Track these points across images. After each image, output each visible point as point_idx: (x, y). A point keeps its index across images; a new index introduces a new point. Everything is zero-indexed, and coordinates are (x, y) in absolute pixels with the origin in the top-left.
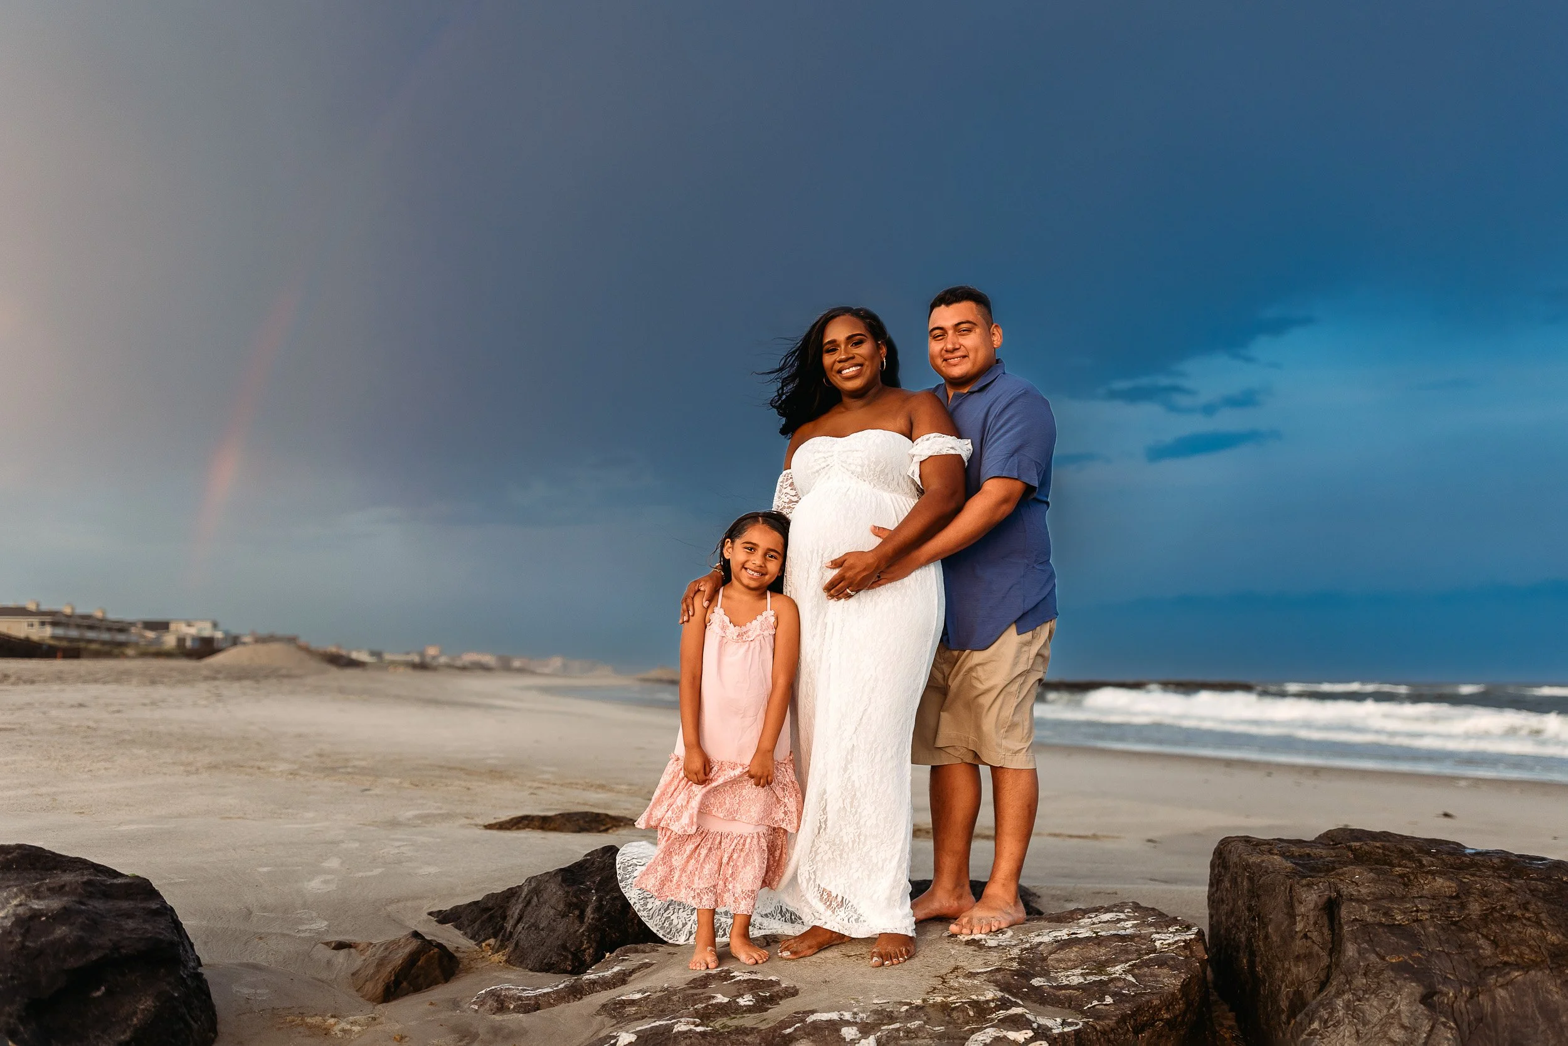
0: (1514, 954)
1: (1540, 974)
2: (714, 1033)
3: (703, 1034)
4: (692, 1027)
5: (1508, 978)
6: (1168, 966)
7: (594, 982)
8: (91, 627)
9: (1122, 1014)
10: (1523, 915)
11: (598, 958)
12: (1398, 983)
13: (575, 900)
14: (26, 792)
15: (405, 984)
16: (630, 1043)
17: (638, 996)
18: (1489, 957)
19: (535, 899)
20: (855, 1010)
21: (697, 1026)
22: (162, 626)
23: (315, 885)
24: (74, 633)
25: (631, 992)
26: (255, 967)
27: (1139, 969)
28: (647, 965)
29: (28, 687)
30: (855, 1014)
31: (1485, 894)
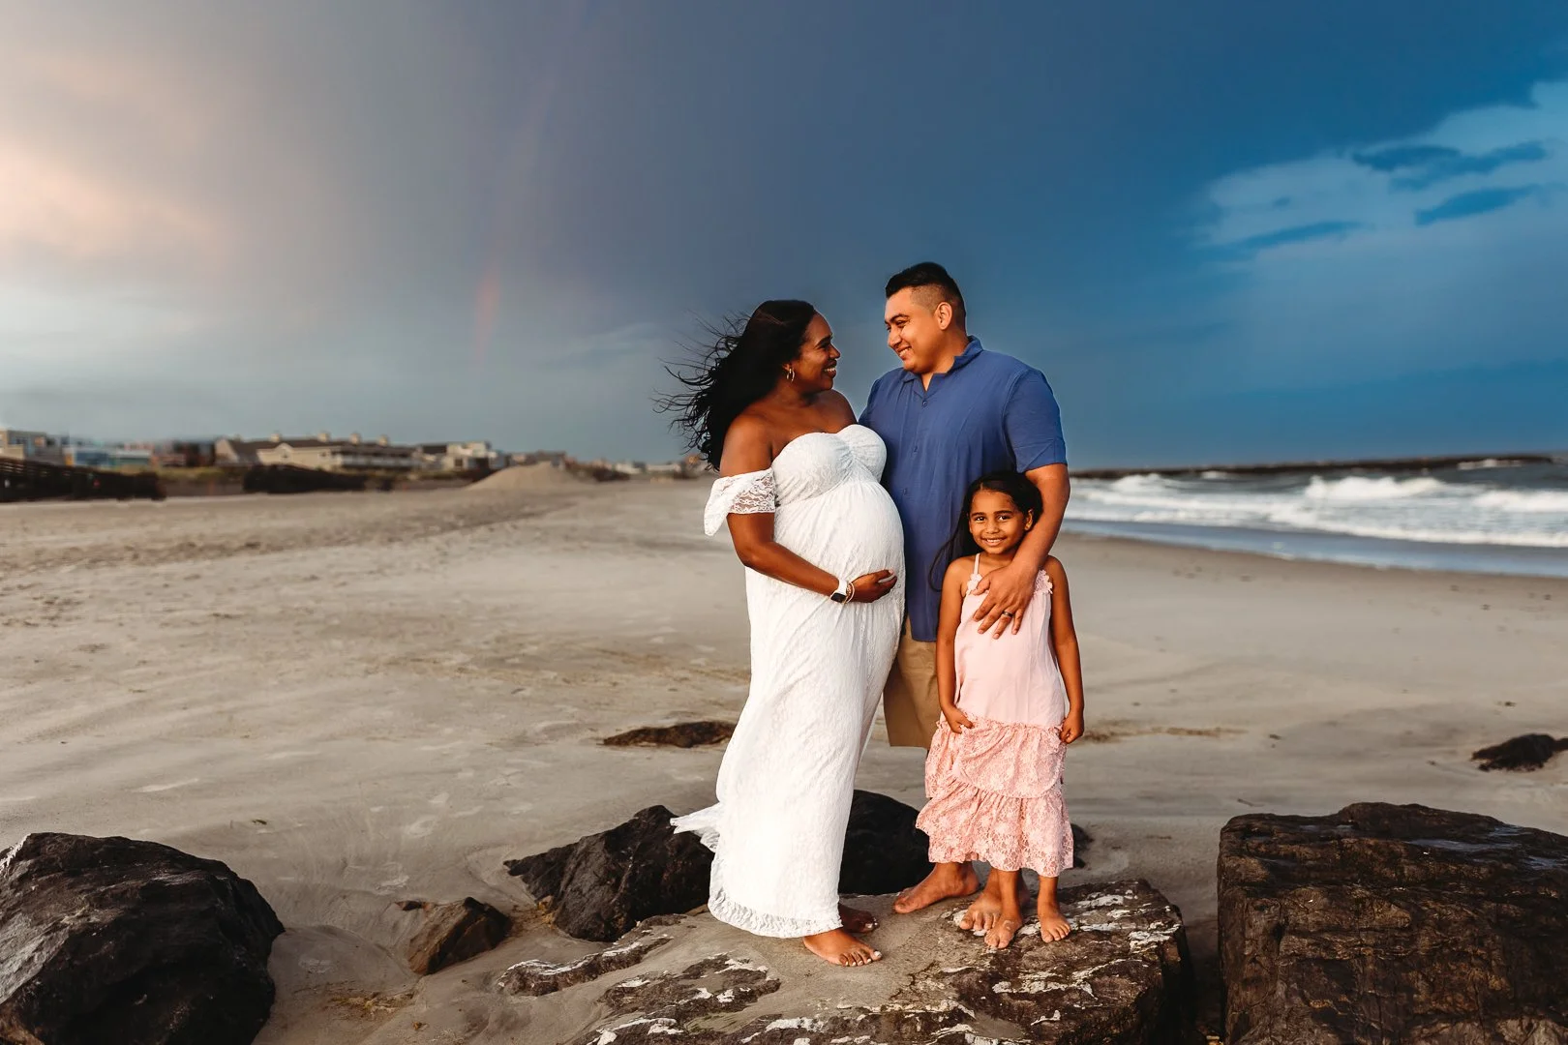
0: (1447, 1002)
1: (1468, 1026)
2: (686, 1035)
3: (674, 1037)
4: (666, 1029)
5: (1434, 1030)
6: (1130, 975)
7: (610, 960)
8: (377, 455)
9: (1063, 1034)
10: (1475, 951)
11: (629, 926)
12: (1316, 1031)
13: (614, 868)
14: (209, 709)
15: (450, 955)
16: (610, 1043)
17: (637, 983)
18: (1422, 1003)
19: (583, 863)
20: (817, 1016)
21: (671, 1028)
22: (440, 449)
23: (414, 830)
24: (362, 461)
25: (632, 978)
26: (330, 931)
27: (1099, 978)
28: (663, 941)
29: (274, 556)
30: (815, 1021)
31: (1442, 925)
